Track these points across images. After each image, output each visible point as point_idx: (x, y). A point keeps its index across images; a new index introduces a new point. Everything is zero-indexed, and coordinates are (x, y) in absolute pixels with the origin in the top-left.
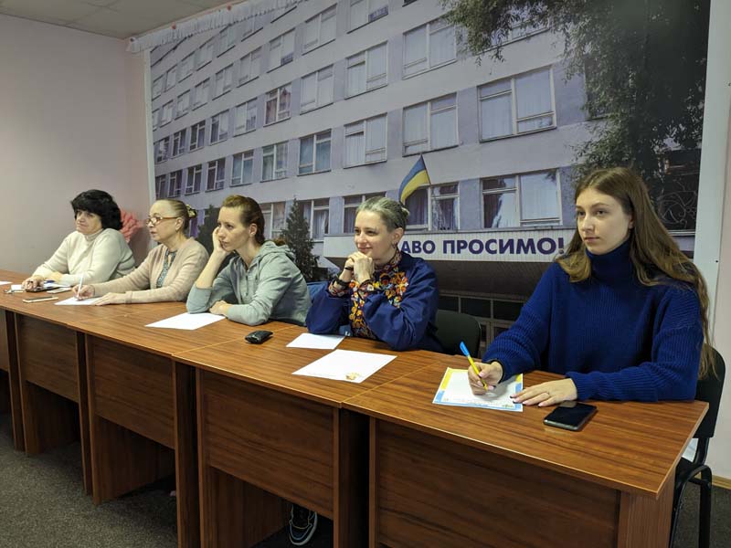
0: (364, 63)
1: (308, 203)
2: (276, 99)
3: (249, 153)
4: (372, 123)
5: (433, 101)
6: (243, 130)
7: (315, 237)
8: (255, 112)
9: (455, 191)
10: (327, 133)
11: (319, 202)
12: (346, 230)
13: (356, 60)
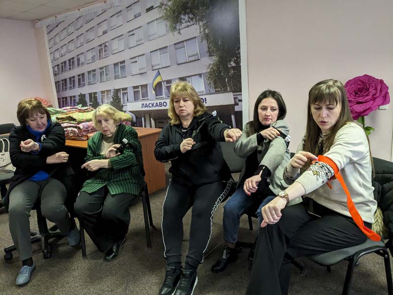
0: (134, 34)
1: (119, 90)
2: (102, 48)
3: (94, 71)
4: (140, 57)
5: (160, 49)
6: (91, 61)
7: (124, 103)
8: (94, 53)
9: (171, 83)
10: (123, 62)
11: (124, 89)
12: (135, 100)
13: (131, 33)
